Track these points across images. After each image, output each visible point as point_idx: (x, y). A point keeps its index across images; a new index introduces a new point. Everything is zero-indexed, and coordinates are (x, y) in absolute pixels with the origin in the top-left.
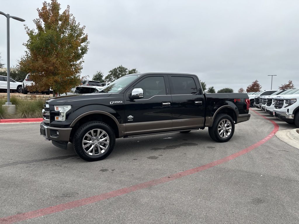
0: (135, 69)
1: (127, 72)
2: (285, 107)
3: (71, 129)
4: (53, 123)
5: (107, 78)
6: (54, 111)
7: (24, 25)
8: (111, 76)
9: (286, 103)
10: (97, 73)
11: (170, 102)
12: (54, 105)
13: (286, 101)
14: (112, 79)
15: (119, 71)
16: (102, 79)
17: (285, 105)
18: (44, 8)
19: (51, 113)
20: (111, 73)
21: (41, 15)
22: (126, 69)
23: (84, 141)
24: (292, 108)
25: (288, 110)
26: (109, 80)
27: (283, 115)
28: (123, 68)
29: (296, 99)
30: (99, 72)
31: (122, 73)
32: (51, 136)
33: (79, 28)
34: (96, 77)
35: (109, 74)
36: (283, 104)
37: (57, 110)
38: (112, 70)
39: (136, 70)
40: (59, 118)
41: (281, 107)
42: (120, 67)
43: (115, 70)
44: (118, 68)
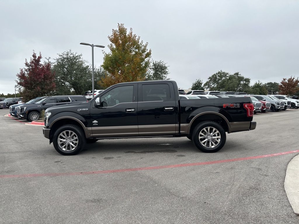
5: (205, 85)
7: (102, 51)
8: (209, 83)
10: (196, 81)
11: (134, 109)
15: (219, 76)
16: (202, 86)
18: (115, 34)
20: (210, 79)
21: (112, 41)
22: (227, 74)
26: (208, 87)
28: (224, 73)
30: (199, 80)
34: (195, 85)
35: (208, 80)
38: (211, 76)
39: (239, 74)
42: (219, 73)
43: (214, 76)
44: (217, 74)
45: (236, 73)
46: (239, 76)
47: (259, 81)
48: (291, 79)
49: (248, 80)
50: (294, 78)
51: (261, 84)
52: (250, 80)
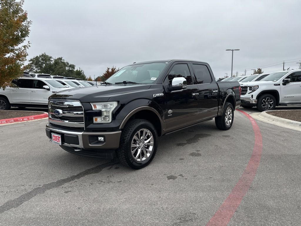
0: (61, 58)
1: (51, 61)
2: (249, 94)
3: (121, 132)
4: (91, 126)
5: (26, 68)
6: (92, 110)
8: (31, 66)
9: (249, 90)
12: (89, 103)
13: (250, 88)
14: (34, 69)
15: (43, 59)
17: (249, 91)
19: (86, 114)
20: (31, 62)
22: (51, 57)
23: (133, 145)
24: (256, 93)
25: (252, 96)
27: (247, 100)
28: (47, 56)
29: (258, 86)
31: (46, 61)
32: (90, 145)
33: (15, 2)
35: (29, 63)
36: (247, 91)
37: (95, 109)
39: (63, 59)
40: (98, 120)
41: (245, 94)
42: (42, 55)
43: (37, 58)
44: (40, 56)
45: (59, 58)
46: (63, 61)
47: (80, 68)
48: (113, 68)
49: (73, 66)
50: (115, 68)
51: (82, 71)
52: (75, 66)
